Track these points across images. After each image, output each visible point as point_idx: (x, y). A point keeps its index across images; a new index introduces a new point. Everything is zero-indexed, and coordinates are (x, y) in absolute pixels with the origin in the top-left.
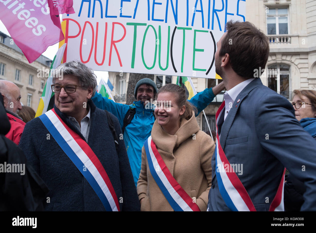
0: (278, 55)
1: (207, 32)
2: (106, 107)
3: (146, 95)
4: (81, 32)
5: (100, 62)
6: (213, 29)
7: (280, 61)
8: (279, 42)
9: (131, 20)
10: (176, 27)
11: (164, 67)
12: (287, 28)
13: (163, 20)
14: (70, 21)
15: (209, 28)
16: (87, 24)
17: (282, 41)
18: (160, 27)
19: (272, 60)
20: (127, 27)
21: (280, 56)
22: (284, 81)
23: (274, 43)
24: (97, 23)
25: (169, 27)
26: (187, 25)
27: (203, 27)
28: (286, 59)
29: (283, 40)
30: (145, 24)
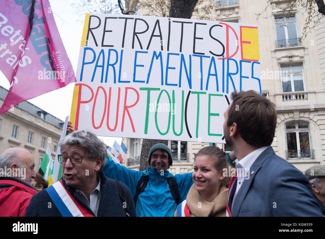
0: (295, 113)
1: (222, 95)
2: (118, 174)
3: (160, 161)
4: (94, 97)
5: (112, 127)
6: (227, 92)
7: (298, 118)
8: (295, 100)
9: (144, 85)
10: (190, 92)
11: (178, 133)
12: (303, 85)
13: (176, 85)
14: (83, 86)
15: (223, 91)
16: (100, 89)
17: (298, 98)
18: (173, 91)
19: (290, 117)
20: (140, 92)
21: (297, 113)
22: (304, 139)
23: (290, 100)
24: (110, 88)
25: (183, 92)
26: (202, 89)
27: (218, 90)
28: (304, 116)
29: (300, 97)
30: (158, 89)
